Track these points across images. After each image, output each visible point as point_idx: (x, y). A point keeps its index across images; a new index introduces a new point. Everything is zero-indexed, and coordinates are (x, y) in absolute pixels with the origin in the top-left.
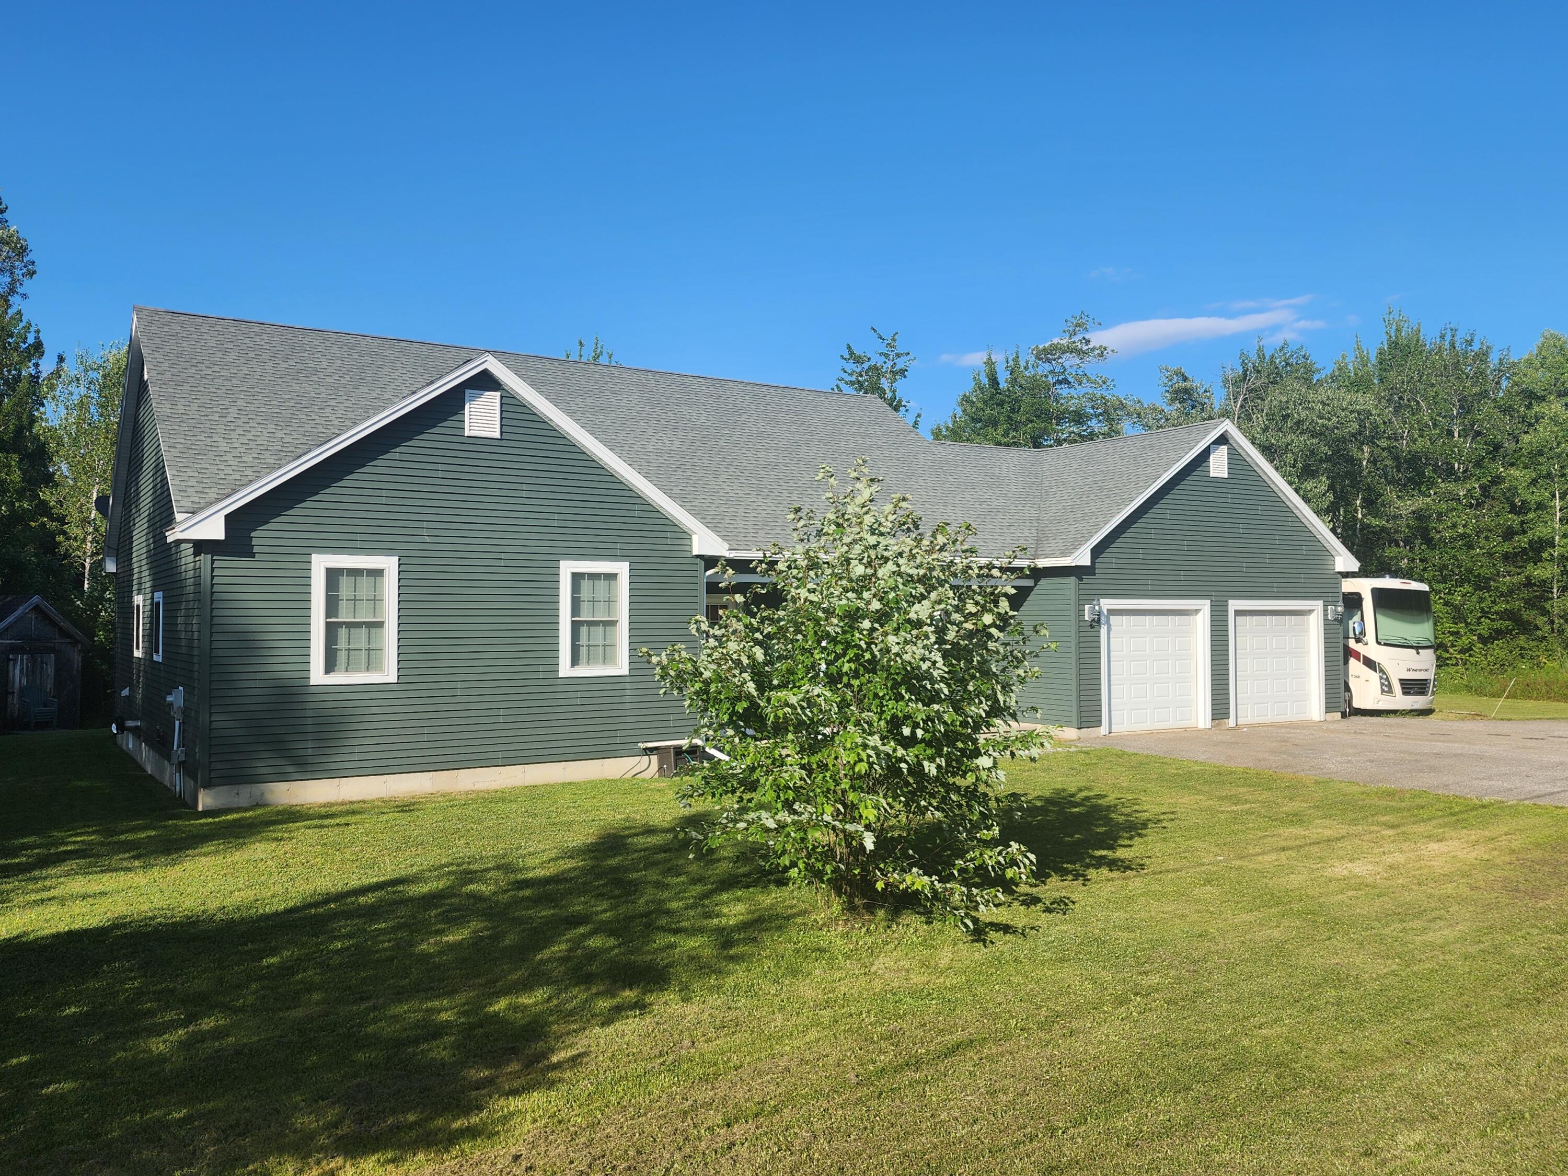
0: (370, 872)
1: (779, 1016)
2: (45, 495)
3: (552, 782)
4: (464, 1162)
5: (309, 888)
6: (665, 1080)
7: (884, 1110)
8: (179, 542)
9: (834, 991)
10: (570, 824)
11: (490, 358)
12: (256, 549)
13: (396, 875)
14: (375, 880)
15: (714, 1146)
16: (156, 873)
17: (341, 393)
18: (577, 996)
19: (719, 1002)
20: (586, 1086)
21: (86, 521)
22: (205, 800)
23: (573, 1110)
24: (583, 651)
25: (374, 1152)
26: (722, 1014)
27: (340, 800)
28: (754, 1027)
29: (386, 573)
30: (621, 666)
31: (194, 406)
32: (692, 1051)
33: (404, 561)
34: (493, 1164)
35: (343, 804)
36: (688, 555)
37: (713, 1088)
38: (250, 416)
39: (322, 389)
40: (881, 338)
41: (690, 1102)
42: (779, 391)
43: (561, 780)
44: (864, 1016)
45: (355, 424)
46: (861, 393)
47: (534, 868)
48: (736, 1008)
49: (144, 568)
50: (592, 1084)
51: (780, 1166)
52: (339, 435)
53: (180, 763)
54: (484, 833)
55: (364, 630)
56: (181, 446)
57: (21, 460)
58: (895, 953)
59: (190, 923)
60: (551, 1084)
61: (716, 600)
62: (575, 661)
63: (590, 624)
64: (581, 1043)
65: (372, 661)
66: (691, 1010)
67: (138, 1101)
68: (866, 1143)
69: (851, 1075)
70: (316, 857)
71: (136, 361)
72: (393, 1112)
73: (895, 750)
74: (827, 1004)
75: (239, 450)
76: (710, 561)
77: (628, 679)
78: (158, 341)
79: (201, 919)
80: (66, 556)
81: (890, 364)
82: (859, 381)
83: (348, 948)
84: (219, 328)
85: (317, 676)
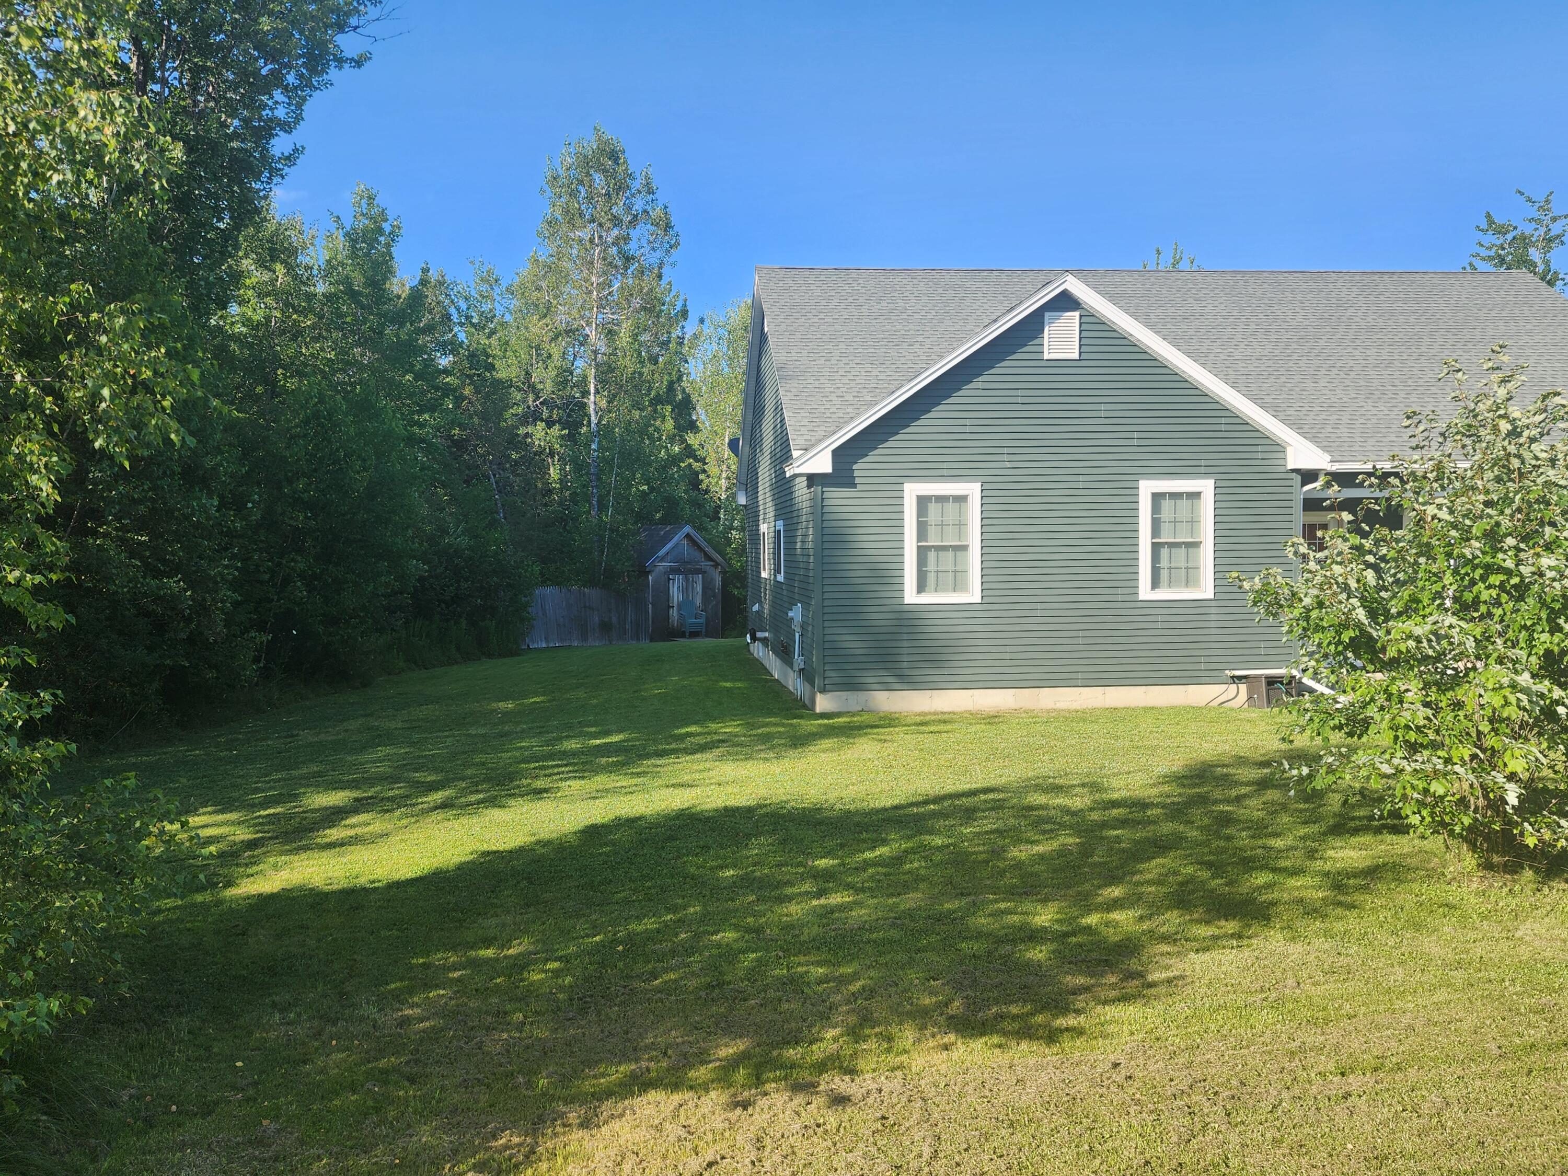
0: (963, 779)
1: (1399, 970)
2: (692, 439)
3: (1133, 706)
4: (1065, 1060)
5: (911, 789)
6: (1268, 1016)
7: (1535, 1091)
8: (796, 476)
9: (1468, 952)
10: (1154, 748)
11: (1070, 278)
12: (857, 481)
13: (986, 784)
14: (968, 786)
15: (1328, 1093)
16: (786, 763)
17: (928, 328)
18: (1172, 920)
19: (1327, 946)
20: (1181, 1008)
21: (720, 461)
22: (823, 703)
23: (1171, 1030)
24: (1164, 574)
25: (982, 1034)
26: (1332, 959)
27: (933, 710)
28: (1369, 978)
29: (970, 499)
30: (1206, 590)
31: (805, 353)
32: (1298, 991)
33: (986, 486)
34: (1093, 1067)
35: (935, 713)
36: (1282, 469)
37: (1323, 1034)
38: (850, 358)
39: (911, 326)
40: (1529, 200)
41: (1297, 1043)
42: (1395, 277)
43: (1142, 704)
44: (1507, 984)
45: (942, 357)
46: (1502, 270)
47: (1119, 789)
48: (1347, 955)
49: (768, 500)
50: (1189, 1007)
51: (1406, 1126)
52: (927, 369)
53: (801, 670)
54: (1068, 751)
55: (950, 554)
56: (795, 390)
57: (673, 410)
58: (1547, 920)
59: (816, 809)
60: (1147, 1000)
61: (1316, 518)
62: (1155, 584)
63: (1171, 545)
64: (1177, 967)
65: (958, 582)
66: (1296, 950)
67: (785, 957)
68: (1512, 1120)
69: (1493, 1046)
70: (915, 761)
71: (759, 316)
72: (997, 1002)
73: (1550, 691)
74: (1459, 965)
75: (841, 390)
76: (1309, 476)
77: (1213, 604)
78: (775, 296)
79: (824, 806)
80: (707, 491)
81: (1542, 231)
82: (1499, 256)
83: (947, 846)
84: (823, 278)
85: (911, 596)
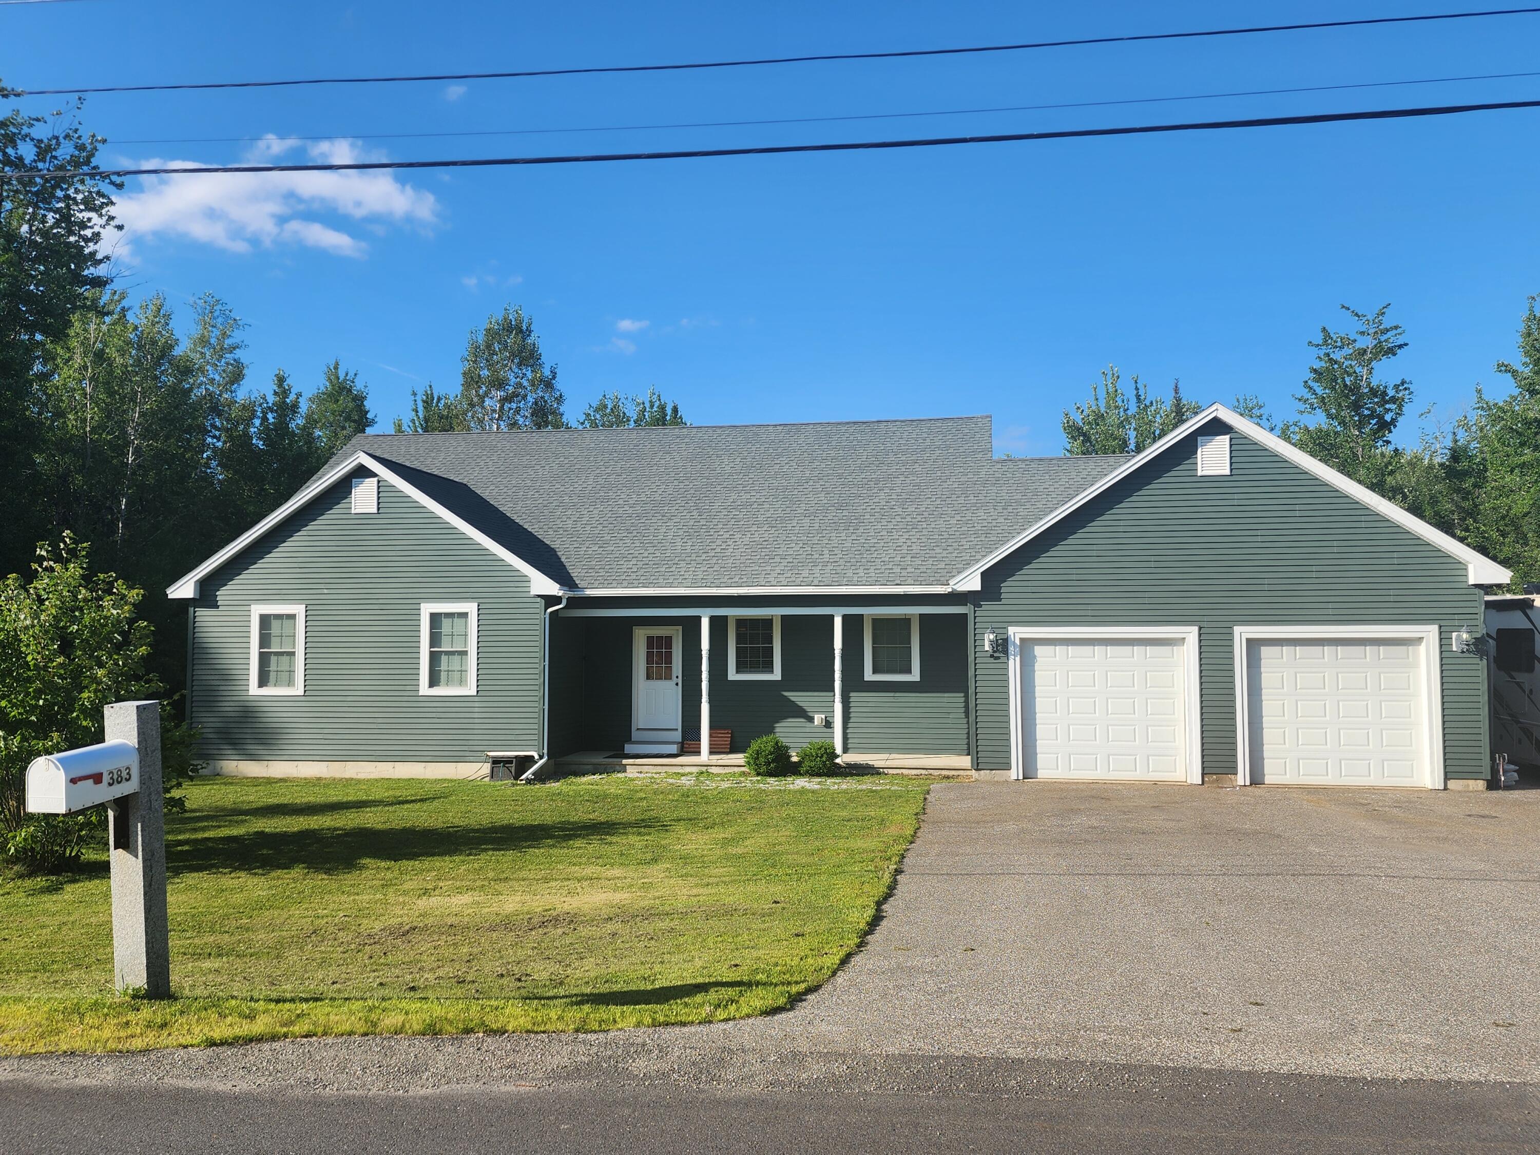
12: (219, 603)
24: (439, 676)
29: (297, 617)
30: (470, 688)
33: (309, 607)
36: (529, 595)
55: (286, 658)
62: (432, 683)
63: (444, 653)
65: (291, 679)
77: (477, 699)
85: (254, 689)
